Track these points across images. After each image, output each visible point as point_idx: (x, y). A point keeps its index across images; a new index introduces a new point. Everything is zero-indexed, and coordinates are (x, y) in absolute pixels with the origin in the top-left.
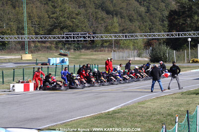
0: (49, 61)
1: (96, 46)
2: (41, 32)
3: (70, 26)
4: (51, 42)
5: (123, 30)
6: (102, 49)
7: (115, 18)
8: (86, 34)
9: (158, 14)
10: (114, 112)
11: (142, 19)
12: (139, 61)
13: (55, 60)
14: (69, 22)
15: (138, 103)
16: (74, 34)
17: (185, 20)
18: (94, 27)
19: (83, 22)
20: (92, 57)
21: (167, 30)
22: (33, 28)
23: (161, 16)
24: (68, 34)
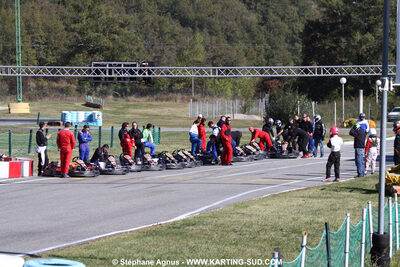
0: (63, 116)
1: (158, 90)
2: (50, 59)
3: (108, 49)
4: (69, 80)
5: (214, 58)
6: (170, 95)
7: (198, 34)
8: (135, 65)
9: (286, 28)
10: (186, 223)
11: (253, 37)
12: (243, 121)
13: (76, 117)
14: (105, 41)
15: (236, 206)
16: (110, 65)
17: (336, 42)
18: (156, 51)
19: (132, 41)
20: (150, 111)
21: (301, 61)
22: (34, 51)
23: (290, 32)
24: (99, 65)
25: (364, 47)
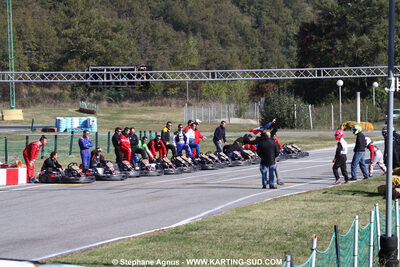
0: (58, 123)
1: (152, 95)
2: (43, 65)
3: (101, 54)
4: (62, 86)
5: (208, 62)
6: (165, 100)
7: (191, 38)
8: (133, 70)
9: (279, 30)
10: (189, 228)
11: (246, 40)
12: (239, 125)
13: (71, 123)
14: (98, 46)
15: (238, 210)
16: (108, 70)
17: (332, 44)
18: (149, 56)
19: (126, 46)
20: (145, 116)
21: (295, 64)
22: (26, 58)
23: (284, 34)
24: (96, 70)
25: (360, 49)
